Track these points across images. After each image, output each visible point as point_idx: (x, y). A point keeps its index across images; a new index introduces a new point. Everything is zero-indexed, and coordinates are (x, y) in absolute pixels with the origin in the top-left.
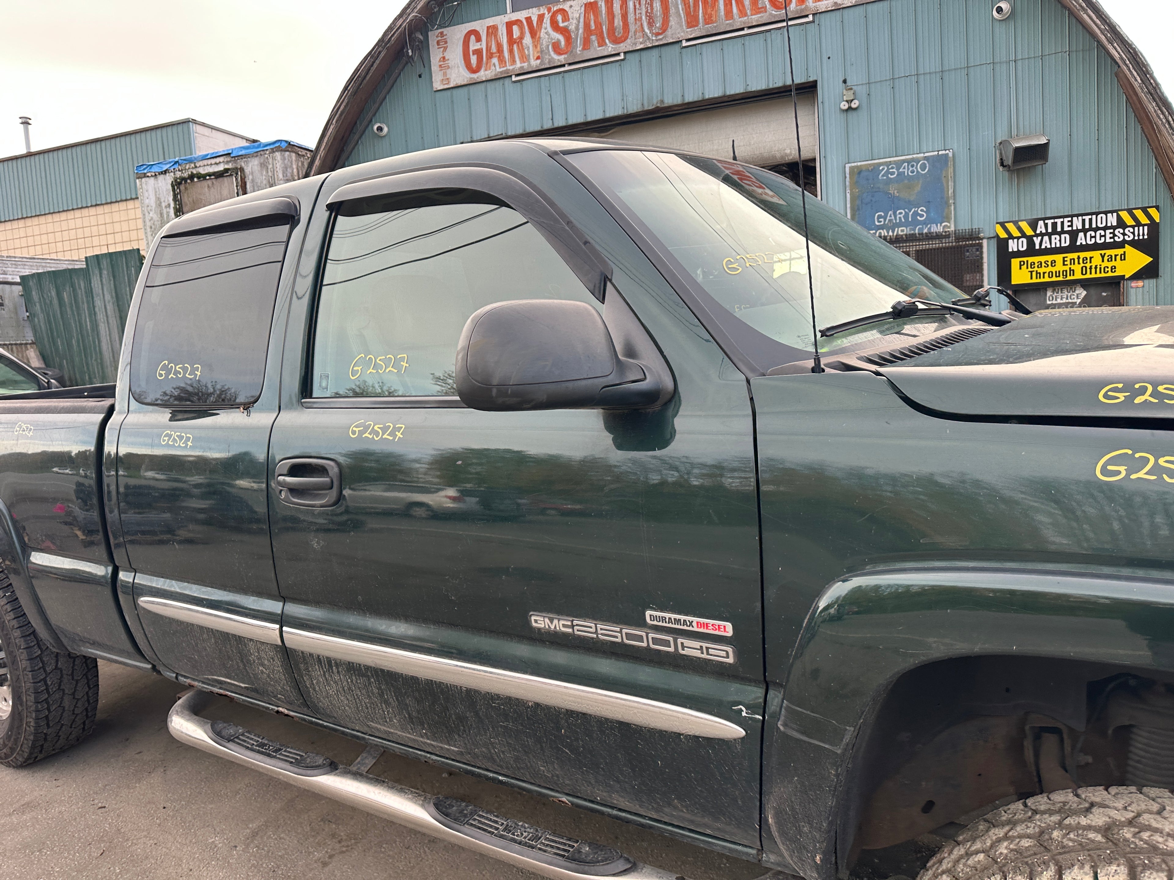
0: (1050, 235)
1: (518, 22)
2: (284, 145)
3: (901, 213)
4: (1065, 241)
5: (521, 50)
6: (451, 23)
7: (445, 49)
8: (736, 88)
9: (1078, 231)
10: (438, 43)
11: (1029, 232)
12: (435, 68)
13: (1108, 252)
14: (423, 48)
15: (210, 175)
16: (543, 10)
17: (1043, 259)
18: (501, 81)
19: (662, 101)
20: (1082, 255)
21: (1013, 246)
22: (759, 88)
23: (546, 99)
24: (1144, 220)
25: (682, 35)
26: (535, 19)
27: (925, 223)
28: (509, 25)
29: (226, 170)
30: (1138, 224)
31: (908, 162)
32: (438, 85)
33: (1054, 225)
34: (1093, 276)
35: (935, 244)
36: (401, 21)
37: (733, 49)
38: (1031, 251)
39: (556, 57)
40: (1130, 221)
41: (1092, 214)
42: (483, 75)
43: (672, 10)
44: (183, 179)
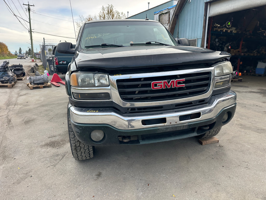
44: (161, 14)
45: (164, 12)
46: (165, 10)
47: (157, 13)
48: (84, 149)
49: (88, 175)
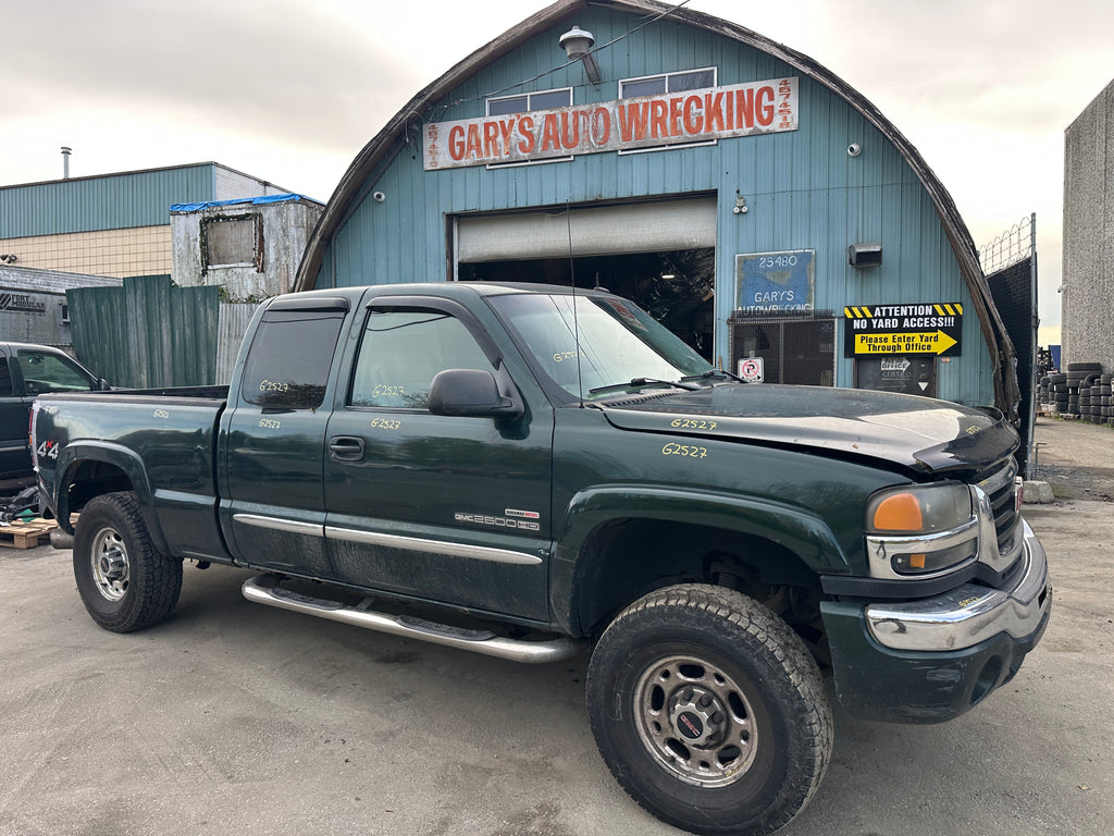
0: (884, 318)
1: (493, 124)
2: (298, 198)
3: (774, 295)
4: (895, 324)
5: (495, 145)
6: (441, 119)
7: (436, 138)
8: (657, 190)
9: (904, 317)
10: (430, 134)
11: (869, 315)
12: (426, 153)
13: (926, 334)
14: (418, 138)
15: (233, 217)
16: (514, 117)
17: (878, 336)
18: (478, 168)
19: (600, 196)
20: (907, 335)
21: (856, 324)
22: (674, 192)
23: (512, 186)
24: (952, 313)
25: (618, 146)
26: (507, 123)
27: (792, 303)
28: (487, 126)
29: (248, 215)
30: (948, 315)
31: (781, 255)
32: (427, 166)
33: (887, 311)
34: (914, 351)
35: (799, 320)
36: (401, 116)
37: (656, 161)
38: (870, 330)
39: (521, 154)
40: (942, 313)
41: (914, 305)
42: (464, 162)
43: (612, 127)
44: (211, 219)
45: (227, 214)
46: (237, 206)
47: (188, 209)
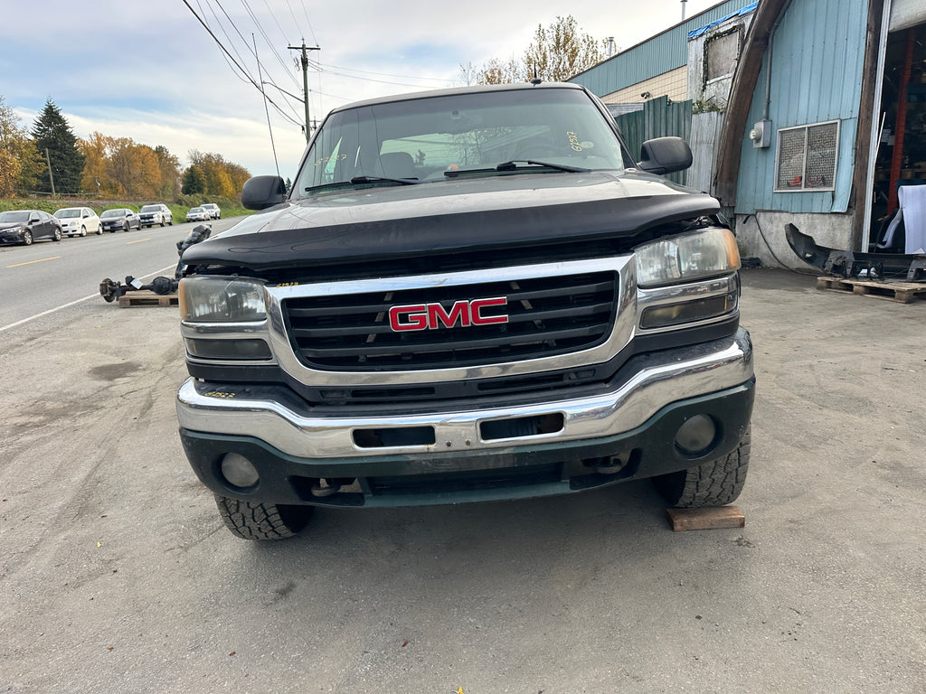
15: (725, 33)
29: (734, 27)
44: (711, 38)
45: (721, 30)
46: (728, 21)
47: (699, 33)
48: (249, 507)
49: (254, 589)
